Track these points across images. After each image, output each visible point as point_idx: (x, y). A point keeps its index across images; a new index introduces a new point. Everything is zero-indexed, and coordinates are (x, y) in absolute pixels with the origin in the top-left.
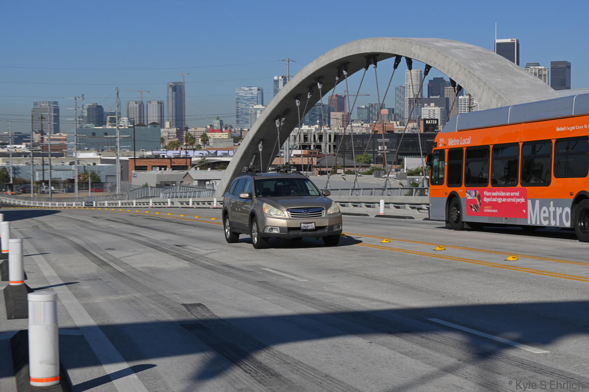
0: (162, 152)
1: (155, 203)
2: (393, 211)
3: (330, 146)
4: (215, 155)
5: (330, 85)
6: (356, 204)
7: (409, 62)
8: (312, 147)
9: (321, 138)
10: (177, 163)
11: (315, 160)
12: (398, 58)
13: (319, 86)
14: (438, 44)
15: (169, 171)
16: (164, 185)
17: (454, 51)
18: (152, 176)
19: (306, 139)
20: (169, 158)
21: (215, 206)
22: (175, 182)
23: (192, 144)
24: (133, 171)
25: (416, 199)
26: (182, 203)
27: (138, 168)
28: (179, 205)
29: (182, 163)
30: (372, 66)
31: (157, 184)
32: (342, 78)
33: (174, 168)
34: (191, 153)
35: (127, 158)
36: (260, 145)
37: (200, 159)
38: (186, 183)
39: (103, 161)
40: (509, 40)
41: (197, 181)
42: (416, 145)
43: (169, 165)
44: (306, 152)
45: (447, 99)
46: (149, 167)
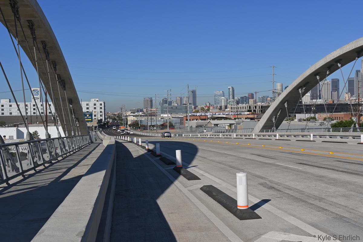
0: (195, 114)
3: (259, 110)
8: (252, 111)
9: (256, 107)
10: (202, 118)
15: (200, 121)
18: (194, 123)
19: (250, 107)
20: (198, 116)
24: (186, 121)
29: (204, 118)
31: (196, 126)
33: (202, 120)
35: (183, 116)
36: (286, 104)
37: (211, 116)
39: (173, 117)
41: (213, 125)
43: (199, 118)
44: (251, 113)
46: (191, 120)
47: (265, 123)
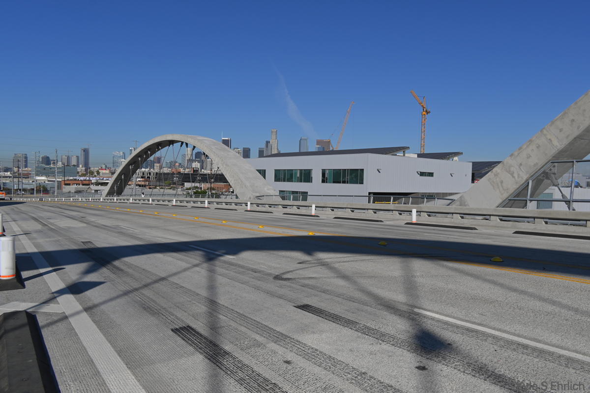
0: (78, 178)
1: (74, 199)
2: (179, 204)
3: (154, 177)
4: (103, 179)
5: (153, 153)
6: (163, 201)
7: (187, 144)
8: (146, 178)
10: (85, 182)
11: (147, 183)
12: (182, 143)
13: (149, 152)
14: (198, 138)
15: (81, 186)
16: (78, 192)
17: (205, 141)
18: (73, 188)
20: (81, 180)
21: (101, 201)
22: (83, 191)
23: (92, 175)
24: (64, 186)
25: (188, 199)
26: (86, 200)
27: (66, 184)
28: (85, 200)
29: (87, 182)
30: (171, 145)
31: (75, 192)
32: (159, 150)
33: (83, 185)
34: (91, 179)
35: (61, 180)
36: (123, 176)
37: (95, 181)
38: (89, 191)
39: (49, 181)
40: (227, 139)
41: (93, 191)
42: (189, 178)
43: (81, 183)
44: (144, 179)
45: (203, 160)
46: (71, 184)
47: (109, 190)
